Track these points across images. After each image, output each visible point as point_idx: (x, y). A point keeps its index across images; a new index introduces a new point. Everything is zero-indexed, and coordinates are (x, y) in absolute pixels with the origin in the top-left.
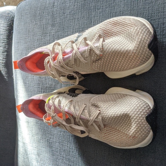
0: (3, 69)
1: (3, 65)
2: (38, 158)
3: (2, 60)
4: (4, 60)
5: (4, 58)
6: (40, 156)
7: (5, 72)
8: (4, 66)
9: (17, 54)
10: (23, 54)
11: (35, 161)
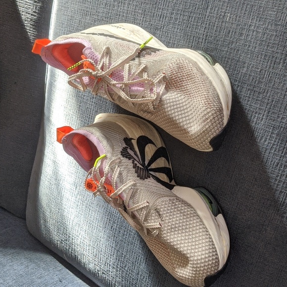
0: (30, 30)
1: (32, 23)
2: (75, 190)
3: (32, 15)
4: (34, 16)
5: (35, 12)
6: (78, 188)
7: (33, 36)
8: (33, 25)
9: (64, 14)
10: (75, 19)
11: (68, 192)
